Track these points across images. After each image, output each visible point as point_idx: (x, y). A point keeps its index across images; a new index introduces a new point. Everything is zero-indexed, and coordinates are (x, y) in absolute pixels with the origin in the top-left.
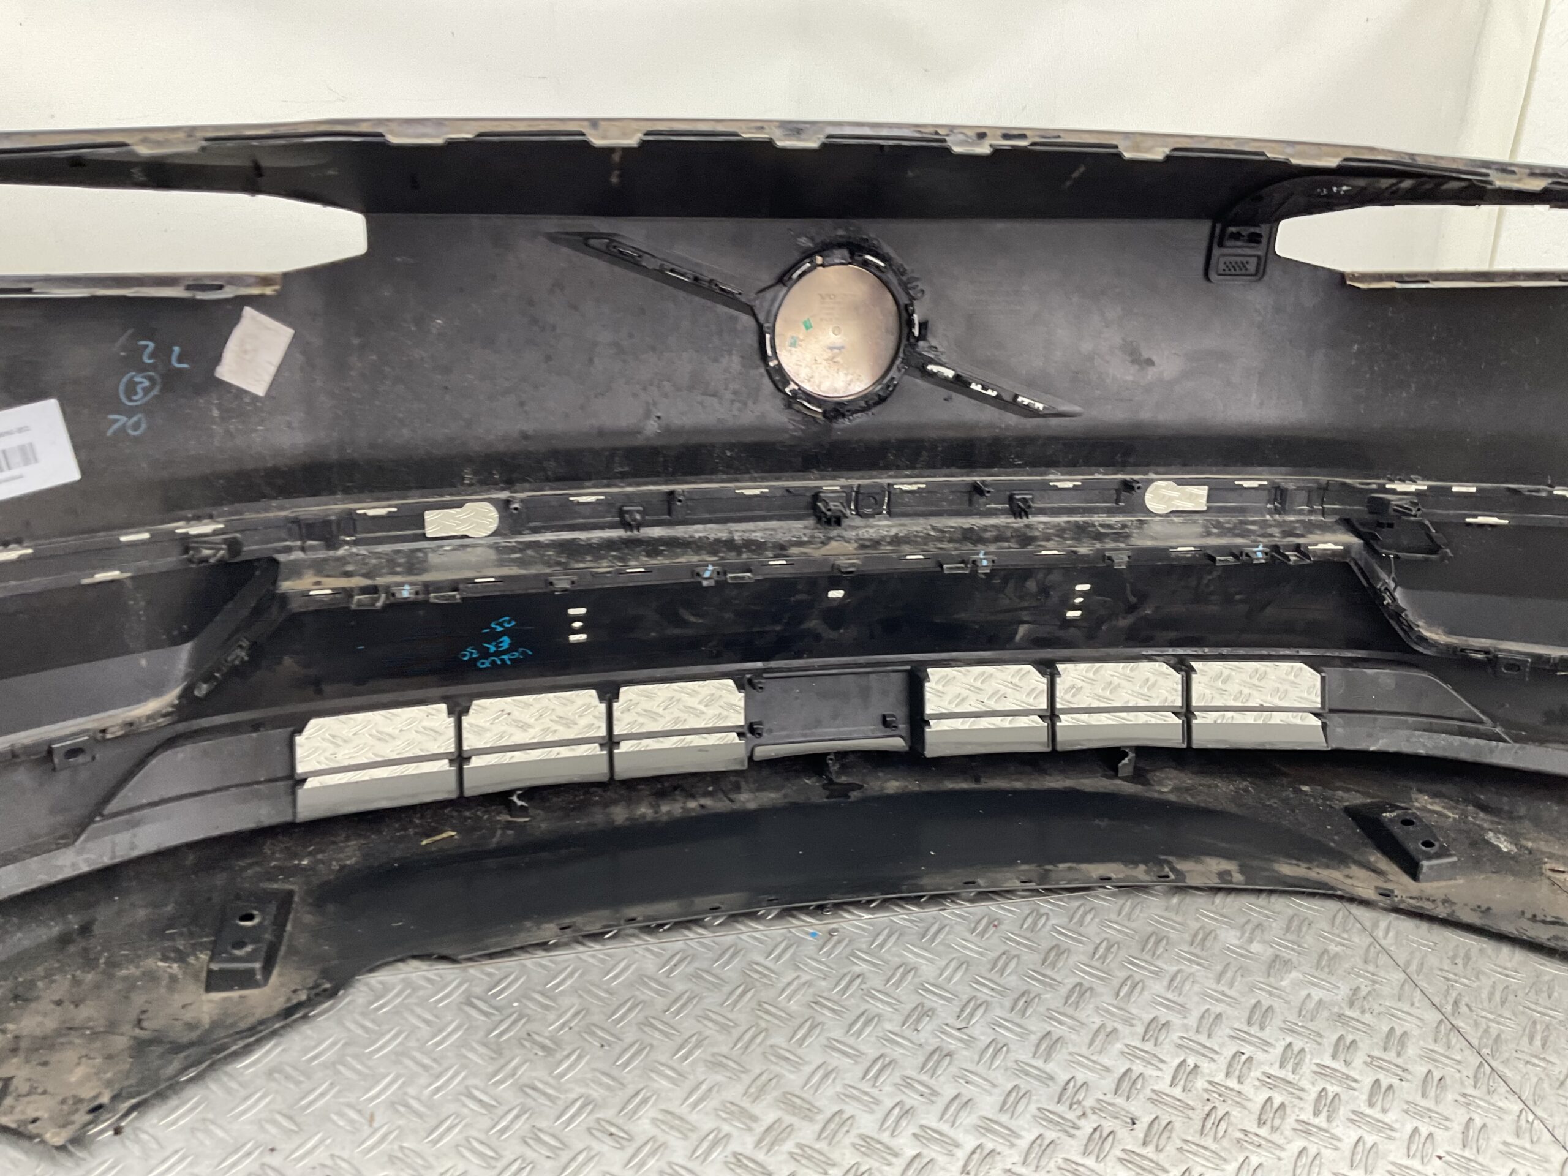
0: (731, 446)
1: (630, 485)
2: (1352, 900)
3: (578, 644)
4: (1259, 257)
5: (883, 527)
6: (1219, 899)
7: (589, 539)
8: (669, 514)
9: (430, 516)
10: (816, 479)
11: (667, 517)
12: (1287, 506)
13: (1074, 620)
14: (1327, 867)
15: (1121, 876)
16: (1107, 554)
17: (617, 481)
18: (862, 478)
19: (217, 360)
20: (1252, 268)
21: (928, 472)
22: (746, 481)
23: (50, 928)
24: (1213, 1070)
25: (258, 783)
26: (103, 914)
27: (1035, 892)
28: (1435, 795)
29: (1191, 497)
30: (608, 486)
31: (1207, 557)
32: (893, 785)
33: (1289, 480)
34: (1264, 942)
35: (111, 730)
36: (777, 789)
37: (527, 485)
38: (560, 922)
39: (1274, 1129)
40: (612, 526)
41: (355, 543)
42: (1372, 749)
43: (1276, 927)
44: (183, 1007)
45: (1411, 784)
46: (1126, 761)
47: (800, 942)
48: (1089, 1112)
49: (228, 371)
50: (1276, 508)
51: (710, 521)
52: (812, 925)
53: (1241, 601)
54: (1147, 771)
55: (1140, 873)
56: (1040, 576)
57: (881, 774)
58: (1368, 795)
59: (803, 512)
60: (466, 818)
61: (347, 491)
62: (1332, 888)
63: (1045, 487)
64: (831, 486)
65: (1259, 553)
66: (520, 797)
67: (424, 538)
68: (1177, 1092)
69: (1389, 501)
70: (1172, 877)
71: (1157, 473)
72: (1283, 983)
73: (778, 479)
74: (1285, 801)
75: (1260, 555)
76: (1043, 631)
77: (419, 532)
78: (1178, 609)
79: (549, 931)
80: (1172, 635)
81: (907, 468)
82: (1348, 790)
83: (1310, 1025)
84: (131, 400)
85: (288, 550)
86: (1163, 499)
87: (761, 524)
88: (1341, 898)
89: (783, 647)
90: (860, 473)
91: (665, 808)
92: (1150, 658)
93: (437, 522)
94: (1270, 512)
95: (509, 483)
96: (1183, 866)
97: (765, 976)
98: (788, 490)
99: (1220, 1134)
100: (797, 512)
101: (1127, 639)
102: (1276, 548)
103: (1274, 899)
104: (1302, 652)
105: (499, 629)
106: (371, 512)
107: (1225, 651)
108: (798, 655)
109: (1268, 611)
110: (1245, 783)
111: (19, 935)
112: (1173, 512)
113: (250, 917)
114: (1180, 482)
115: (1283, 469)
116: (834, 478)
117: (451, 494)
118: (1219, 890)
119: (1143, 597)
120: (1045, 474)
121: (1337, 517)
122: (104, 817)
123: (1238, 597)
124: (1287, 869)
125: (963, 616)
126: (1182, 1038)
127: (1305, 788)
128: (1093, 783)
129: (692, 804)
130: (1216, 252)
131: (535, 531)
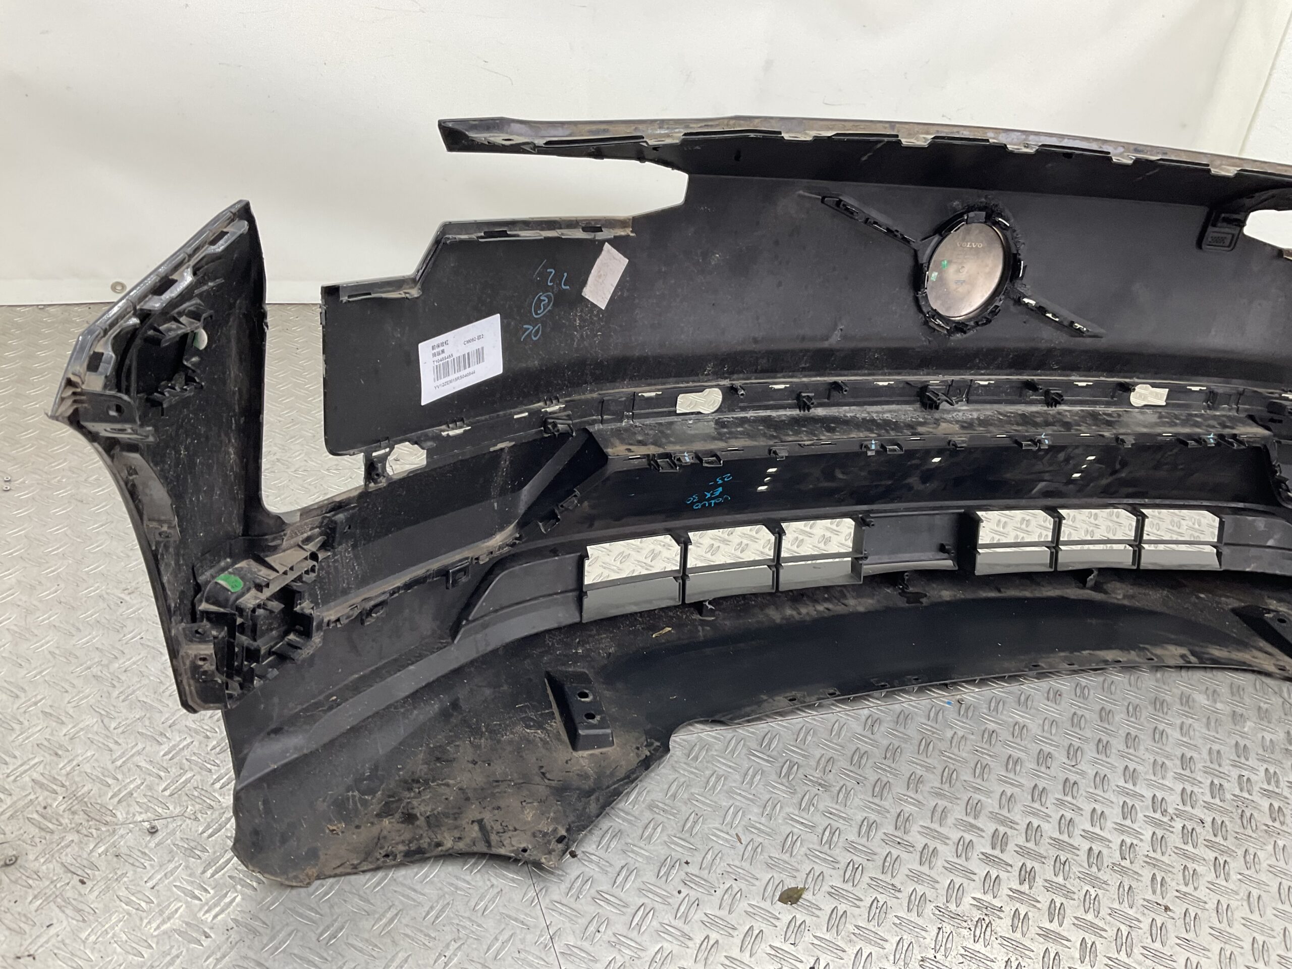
0: (880, 350)
1: (805, 376)
2: (1260, 673)
3: (762, 492)
4: (1233, 235)
5: (964, 411)
6: (1184, 673)
7: (779, 416)
8: (828, 398)
9: (681, 398)
10: (924, 375)
11: (826, 400)
12: (1215, 406)
13: (1076, 479)
14: (1239, 650)
15: (1125, 659)
16: (1121, 437)
17: (798, 374)
18: (953, 375)
19: (584, 283)
20: (1227, 242)
21: (997, 371)
22: (879, 375)
23: (432, 705)
24: (1231, 787)
25: (557, 594)
26: (462, 693)
27: (1075, 672)
28: (1280, 600)
29: (1157, 396)
30: (792, 377)
31: (1181, 441)
32: (946, 594)
33: (1220, 387)
34: (1221, 702)
35: (481, 558)
36: (872, 596)
37: (741, 376)
38: (788, 694)
39: (1282, 823)
40: (791, 407)
41: (633, 417)
42: (1248, 570)
43: (1224, 690)
44: (567, 762)
45: (1263, 593)
46: (1092, 577)
47: (942, 709)
48: (1174, 817)
49: (588, 293)
50: (1208, 406)
51: (854, 405)
52: (944, 696)
53: (1182, 469)
54: (1102, 583)
55: (1133, 655)
56: (1070, 450)
57: (934, 585)
58: (1240, 600)
59: (912, 398)
60: (672, 617)
61: (632, 378)
62: (1250, 666)
63: (1071, 386)
64: (935, 380)
65: (1211, 439)
66: (709, 603)
67: (674, 413)
68: (1217, 801)
69: (1285, 406)
70: (1156, 659)
71: (1138, 378)
72: (1246, 729)
73: (899, 374)
74: (1194, 604)
75: (1212, 441)
76: (1053, 486)
77: (672, 409)
78: (1141, 473)
79: (781, 701)
80: (1131, 490)
81: (985, 368)
82: (1228, 597)
83: (1272, 756)
84: (537, 314)
85: (594, 422)
86: (1140, 396)
87: (886, 407)
88: (1253, 671)
89: (887, 495)
90: (952, 371)
91: (804, 611)
92: (1114, 506)
93: (686, 403)
94: (1204, 409)
95: (730, 374)
96: (1158, 651)
97: (934, 733)
98: (907, 383)
99: (1254, 828)
100: (907, 399)
101: (1102, 493)
102: (1221, 436)
103: (1215, 672)
104: (1205, 503)
105: (720, 482)
106: (646, 395)
107: (1158, 501)
108: (892, 501)
109: (1196, 475)
110: (1165, 592)
111: (415, 712)
112: (1145, 406)
113: (586, 696)
114: (1154, 386)
115: (1216, 379)
116: (934, 374)
117: (693, 381)
118: (1181, 668)
119: (1124, 464)
120: (1070, 376)
121: (1246, 414)
122: (469, 622)
123: (1181, 467)
124: (1217, 652)
125: (1008, 476)
126: (1204, 767)
127: (1202, 596)
128: (1073, 592)
129: (820, 608)
130: (1210, 229)
131: (743, 409)
